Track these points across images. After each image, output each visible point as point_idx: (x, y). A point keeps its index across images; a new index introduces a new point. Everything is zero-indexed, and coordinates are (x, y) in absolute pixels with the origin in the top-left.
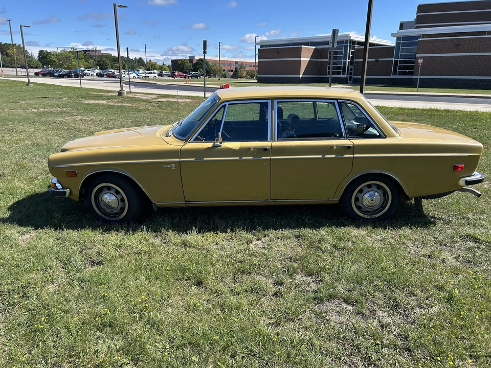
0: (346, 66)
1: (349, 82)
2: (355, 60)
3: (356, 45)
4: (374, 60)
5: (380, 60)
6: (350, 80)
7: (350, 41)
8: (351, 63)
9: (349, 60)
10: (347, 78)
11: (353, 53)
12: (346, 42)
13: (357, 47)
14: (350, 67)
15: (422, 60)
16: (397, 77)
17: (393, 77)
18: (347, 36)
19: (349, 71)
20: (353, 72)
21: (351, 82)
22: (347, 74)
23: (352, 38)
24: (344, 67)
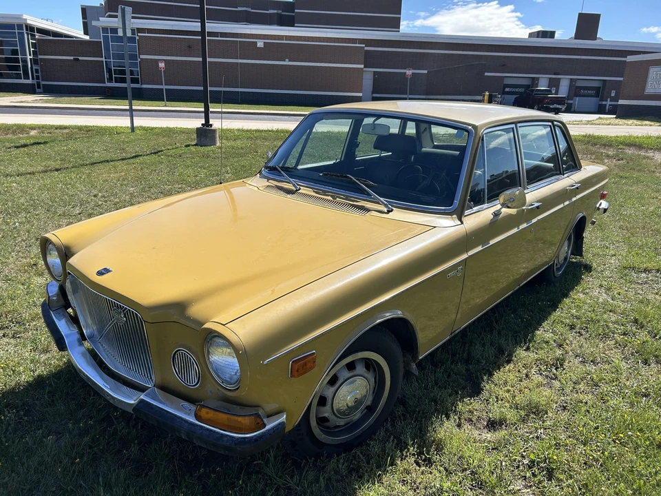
0: (27, 65)
1: (38, 90)
2: (40, 57)
3: (36, 34)
4: (72, 58)
5: (80, 58)
6: (39, 87)
7: (26, 26)
8: (34, 61)
9: (30, 55)
10: (33, 85)
11: (34, 45)
12: (20, 27)
13: (38, 36)
14: (34, 68)
15: (163, 64)
16: (114, 85)
17: (108, 84)
18: (19, 17)
19: (35, 74)
20: (40, 74)
21: (41, 90)
22: (33, 79)
23: (29, 22)
24: (25, 67)
